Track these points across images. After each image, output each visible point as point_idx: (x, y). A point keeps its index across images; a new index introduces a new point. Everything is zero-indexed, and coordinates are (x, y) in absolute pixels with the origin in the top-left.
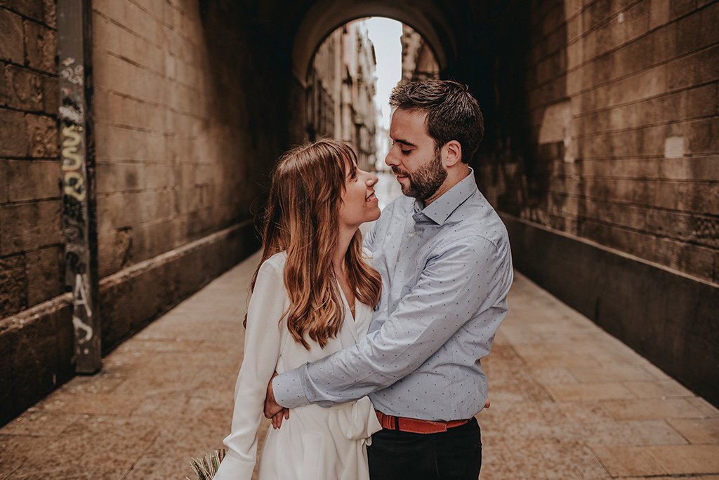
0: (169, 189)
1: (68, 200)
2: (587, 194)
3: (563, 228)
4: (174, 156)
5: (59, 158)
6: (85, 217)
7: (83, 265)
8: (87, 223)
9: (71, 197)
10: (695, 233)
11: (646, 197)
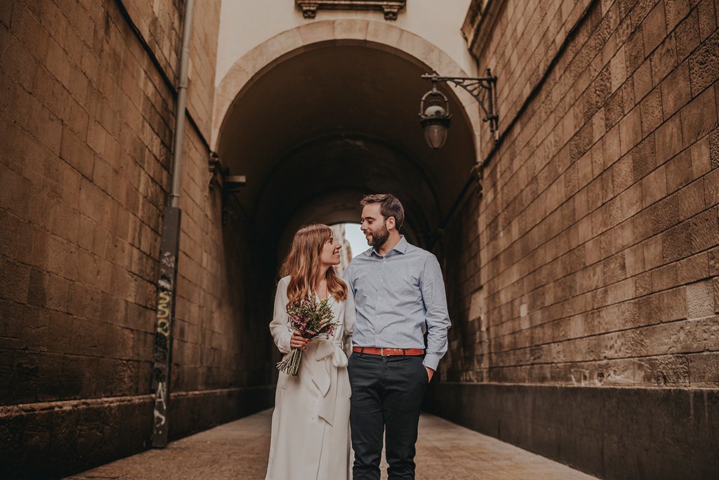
0: (198, 345)
1: (159, 336)
2: (492, 350)
3: (482, 381)
4: (202, 323)
5: (156, 310)
6: (168, 346)
7: (164, 376)
8: (169, 350)
9: (161, 334)
10: (532, 358)
11: (515, 343)
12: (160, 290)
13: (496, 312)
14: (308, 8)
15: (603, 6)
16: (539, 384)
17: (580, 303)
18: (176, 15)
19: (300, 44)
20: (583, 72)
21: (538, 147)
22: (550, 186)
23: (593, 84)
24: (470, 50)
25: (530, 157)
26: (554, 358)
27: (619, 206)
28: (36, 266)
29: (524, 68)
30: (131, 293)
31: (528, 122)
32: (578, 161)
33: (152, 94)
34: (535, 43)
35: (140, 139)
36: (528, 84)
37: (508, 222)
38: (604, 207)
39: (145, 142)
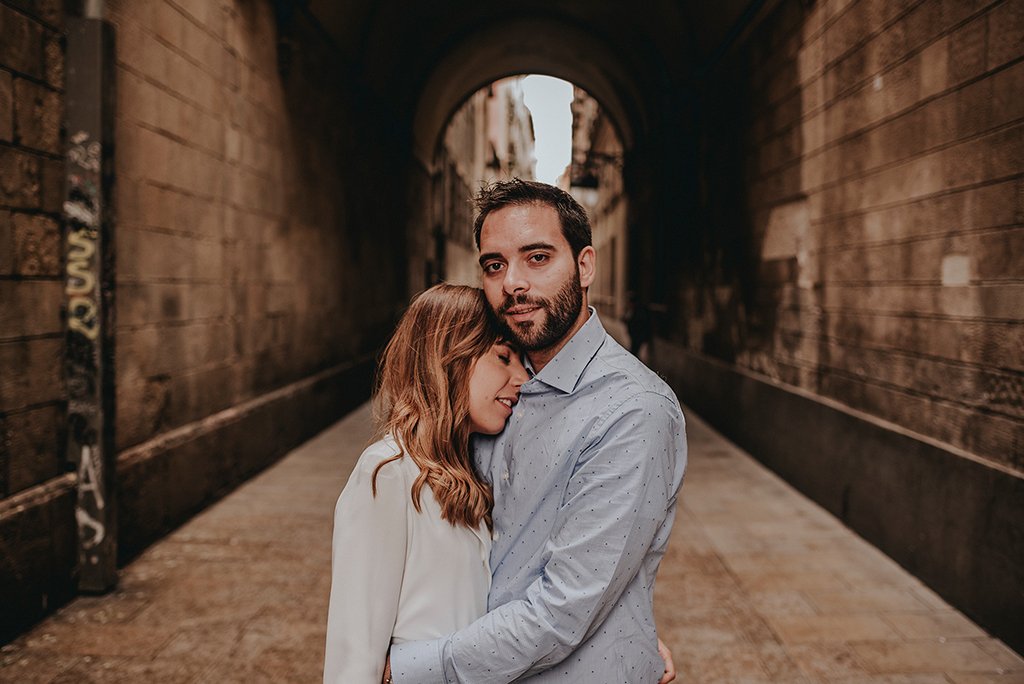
0: (227, 321)
1: (73, 338)
2: (832, 333)
3: (796, 382)
4: (236, 272)
5: (62, 277)
6: (98, 362)
7: (93, 433)
8: (100, 371)
9: (78, 333)
10: (986, 395)
11: (915, 341)
12: (69, 228)
13: (848, 257)
37: (906, 53)
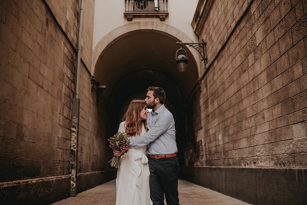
0: (88, 154)
1: (72, 151)
2: (207, 153)
3: (203, 166)
4: (90, 145)
5: (71, 140)
6: (76, 155)
7: (74, 167)
8: (76, 156)
9: (73, 150)
10: (224, 156)
11: (217, 150)
12: (72, 132)
13: (208, 138)
14: (129, 17)
15: (252, 10)
16: (227, 167)
17: (245, 133)
18: (76, 20)
19: (126, 31)
20: (243, 38)
21: (224, 70)
22: (230, 85)
23: (248, 42)
24: (195, 32)
25: (221, 74)
26: (234, 156)
27: (261, 92)
28: (19, 123)
29: (218, 38)
30: (60, 133)
31: (220, 60)
32: (243, 75)
33: (67, 52)
34: (222, 27)
35: (62, 71)
36: (220, 45)
37: (212, 101)
38: (254, 93)
39: (64, 72)
